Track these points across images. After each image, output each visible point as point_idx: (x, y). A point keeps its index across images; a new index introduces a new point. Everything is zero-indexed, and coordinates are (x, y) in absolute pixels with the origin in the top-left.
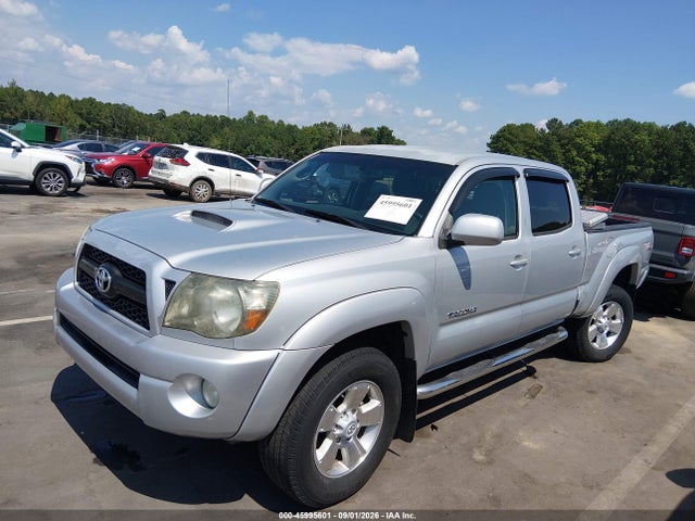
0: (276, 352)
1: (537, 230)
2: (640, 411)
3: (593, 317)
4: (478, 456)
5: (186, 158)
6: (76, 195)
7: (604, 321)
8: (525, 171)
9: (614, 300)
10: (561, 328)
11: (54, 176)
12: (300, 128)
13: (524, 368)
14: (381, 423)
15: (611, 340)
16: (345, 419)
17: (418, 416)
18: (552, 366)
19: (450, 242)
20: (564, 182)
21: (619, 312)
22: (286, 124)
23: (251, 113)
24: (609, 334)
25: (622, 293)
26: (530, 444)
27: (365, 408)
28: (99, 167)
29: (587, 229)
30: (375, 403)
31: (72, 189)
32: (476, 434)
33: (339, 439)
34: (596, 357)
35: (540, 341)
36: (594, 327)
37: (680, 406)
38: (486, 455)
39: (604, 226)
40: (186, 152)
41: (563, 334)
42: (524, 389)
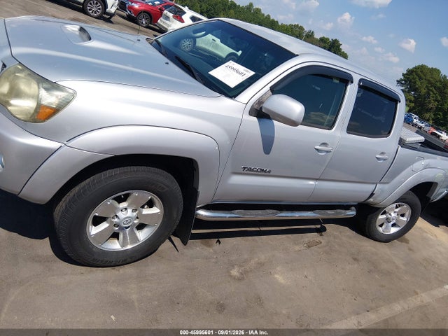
0: (59, 145)
1: (351, 129)
2: (382, 286)
3: (386, 210)
4: (235, 272)
5: (184, 17)
6: (108, 21)
7: (393, 215)
8: (361, 80)
9: (407, 203)
10: (353, 208)
11: (97, 4)
12: (280, 24)
13: (319, 226)
14: (158, 225)
15: (394, 230)
16: (125, 213)
17: (193, 232)
18: (341, 232)
19: (259, 112)
20: (395, 100)
21: (408, 213)
22: (271, 18)
23: (251, 5)
24: (394, 225)
25: (416, 200)
26: (279, 278)
27: (146, 211)
28: (131, 8)
29: (402, 143)
30: (155, 210)
31: (108, 17)
32: (246, 257)
33: (116, 225)
34: (377, 237)
35: (329, 212)
36: (384, 216)
37: (417, 294)
38: (241, 274)
39: (418, 146)
40: (184, 13)
41: (352, 213)
42: (306, 240)
